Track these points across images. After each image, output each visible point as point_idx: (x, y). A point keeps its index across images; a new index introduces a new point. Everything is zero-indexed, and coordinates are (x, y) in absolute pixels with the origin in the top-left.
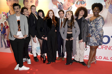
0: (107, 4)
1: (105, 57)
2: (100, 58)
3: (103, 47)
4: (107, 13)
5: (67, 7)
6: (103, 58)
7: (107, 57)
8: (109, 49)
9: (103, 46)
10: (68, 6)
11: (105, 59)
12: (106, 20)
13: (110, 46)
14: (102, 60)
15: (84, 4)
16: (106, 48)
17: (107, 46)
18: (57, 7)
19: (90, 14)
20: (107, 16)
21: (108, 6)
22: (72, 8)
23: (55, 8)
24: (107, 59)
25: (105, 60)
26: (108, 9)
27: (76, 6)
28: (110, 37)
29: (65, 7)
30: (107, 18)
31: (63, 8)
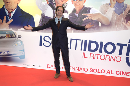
0: (113, 2)
1: (109, 71)
2: (103, 71)
3: (106, 58)
4: (112, 13)
5: (60, 4)
6: (106, 72)
7: (111, 71)
8: (114, 61)
9: (106, 56)
10: (62, 2)
11: (109, 73)
12: (110, 22)
13: (115, 57)
14: (105, 74)
15: (83, 1)
16: (110, 58)
17: (111, 56)
18: (47, 2)
19: (91, 13)
20: (112, 17)
21: (114, 4)
22: (67, 5)
23: (45, 5)
24: (111, 74)
25: (108, 75)
26: (114, 8)
27: (72, 2)
28: (116, 45)
29: (58, 3)
30: (112, 20)
31: (55, 5)
